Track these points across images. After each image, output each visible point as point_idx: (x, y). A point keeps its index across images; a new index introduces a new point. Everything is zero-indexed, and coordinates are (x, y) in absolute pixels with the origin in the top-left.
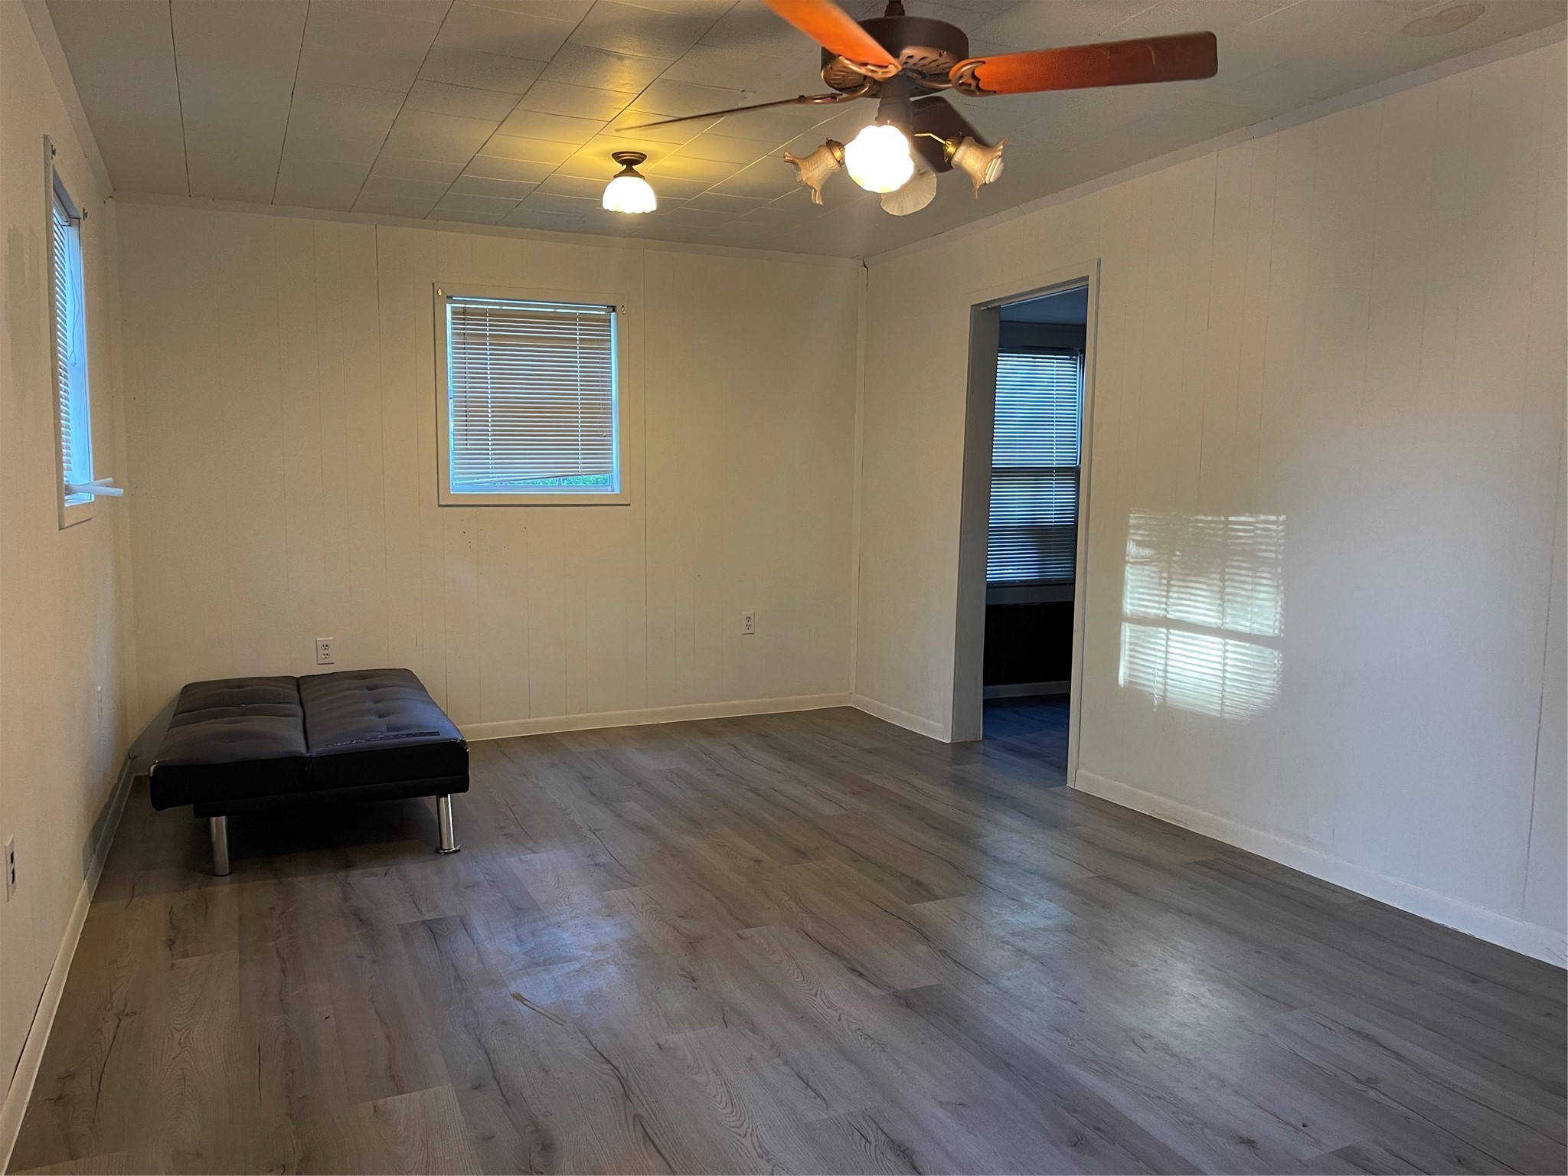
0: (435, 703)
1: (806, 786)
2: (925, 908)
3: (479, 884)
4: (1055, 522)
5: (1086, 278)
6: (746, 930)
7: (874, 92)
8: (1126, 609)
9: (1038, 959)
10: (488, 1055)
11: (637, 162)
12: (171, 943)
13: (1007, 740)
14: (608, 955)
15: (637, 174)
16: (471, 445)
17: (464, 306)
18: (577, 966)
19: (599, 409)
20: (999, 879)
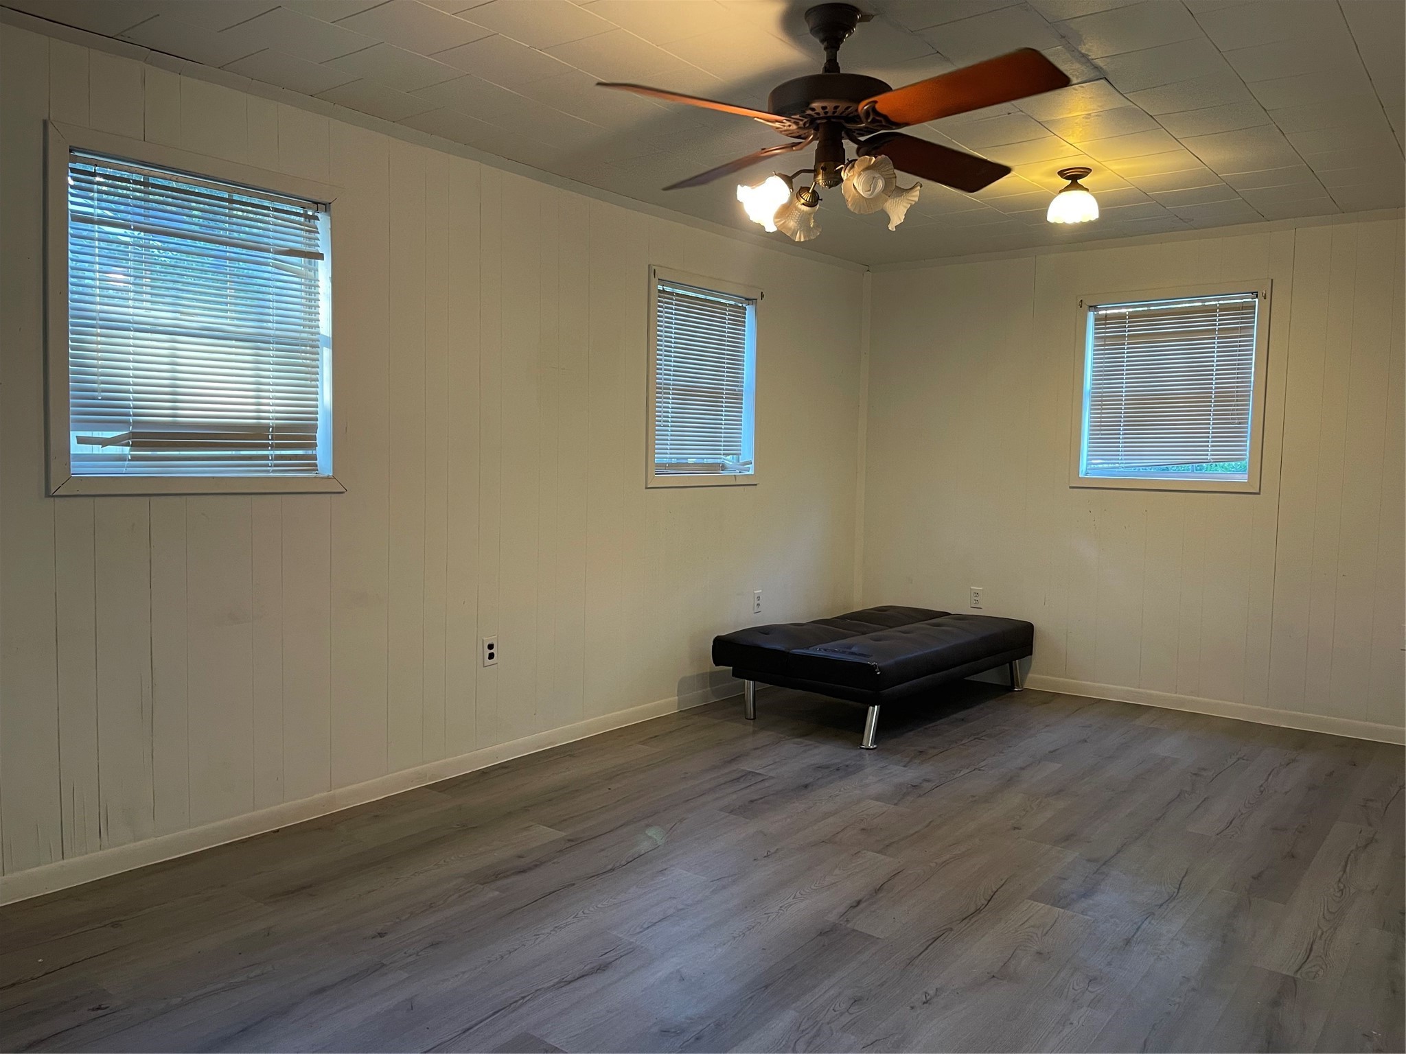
11: (1081, 177)
15: (1081, 188)
16: (1104, 434)
17: (1106, 312)
19: (1235, 396)
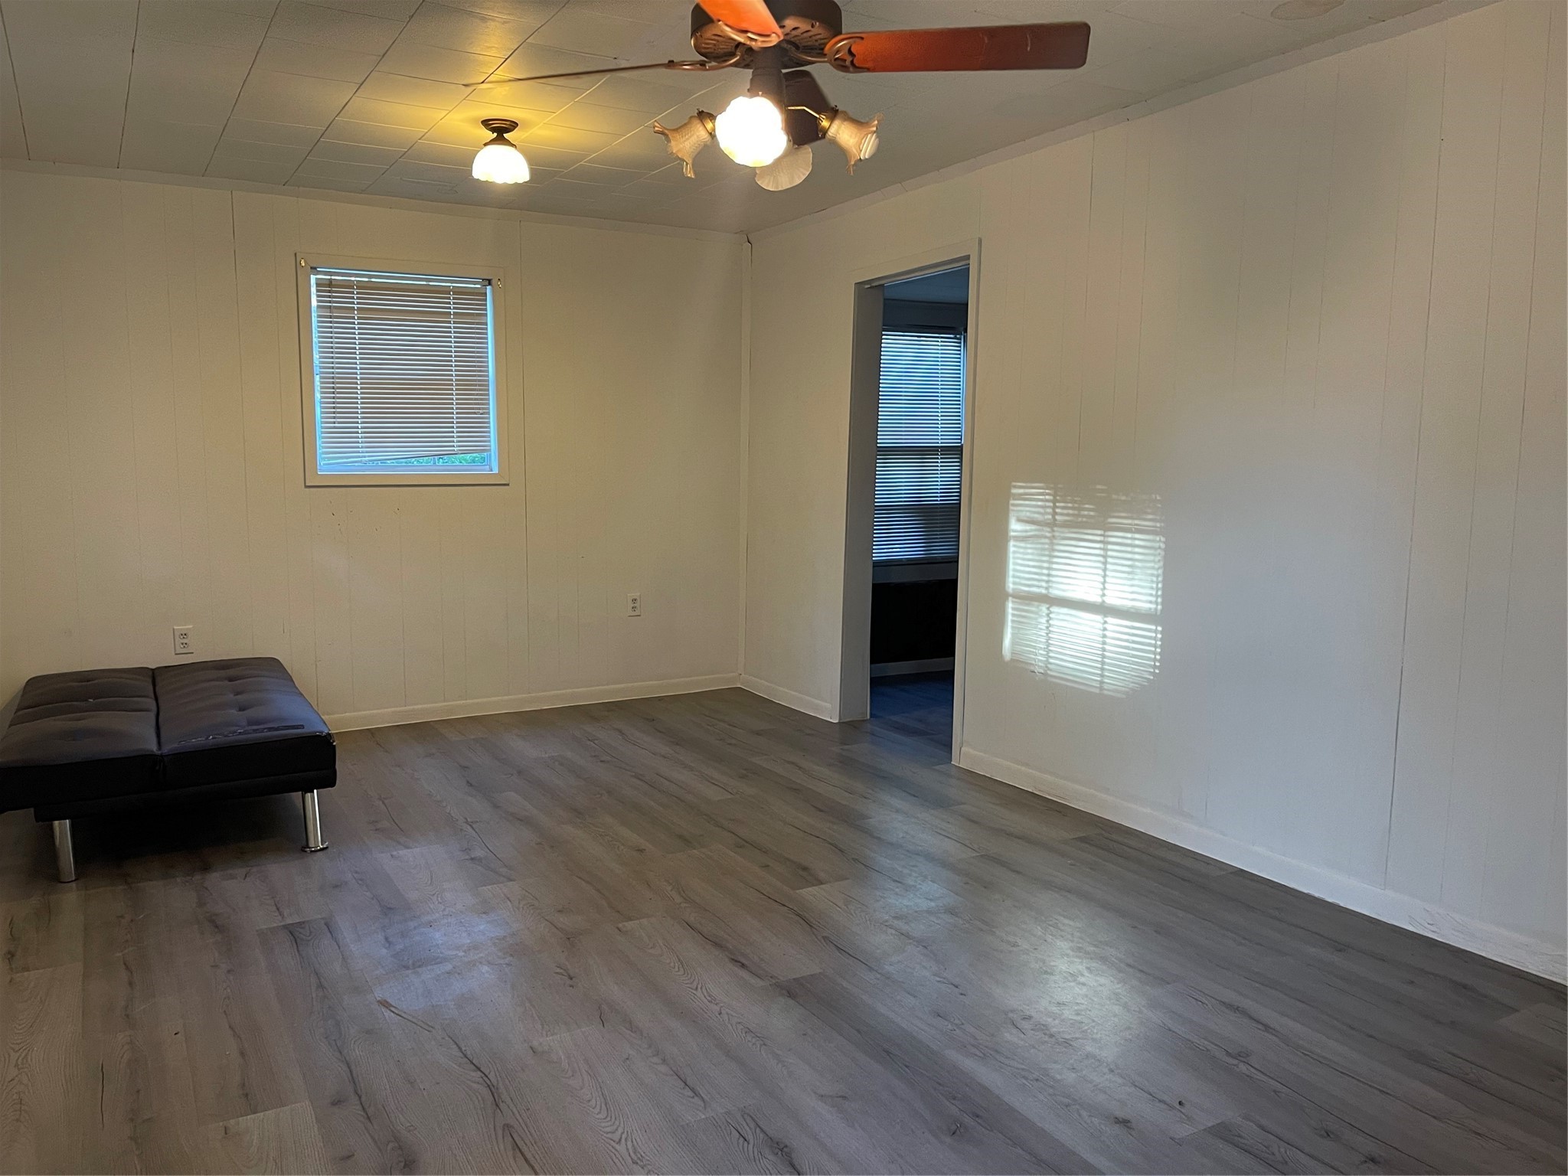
0: (302, 694)
1: (692, 771)
2: (809, 893)
3: (346, 883)
4: (941, 500)
5: (968, 257)
6: (626, 924)
7: (746, 63)
8: (1009, 587)
9: (923, 943)
10: (349, 1067)
11: (508, 130)
12: (11, 955)
13: (895, 718)
14: (481, 955)
15: (508, 143)
16: (339, 423)
17: (329, 277)
18: (449, 967)
19: (476, 385)
20: (883, 861)
